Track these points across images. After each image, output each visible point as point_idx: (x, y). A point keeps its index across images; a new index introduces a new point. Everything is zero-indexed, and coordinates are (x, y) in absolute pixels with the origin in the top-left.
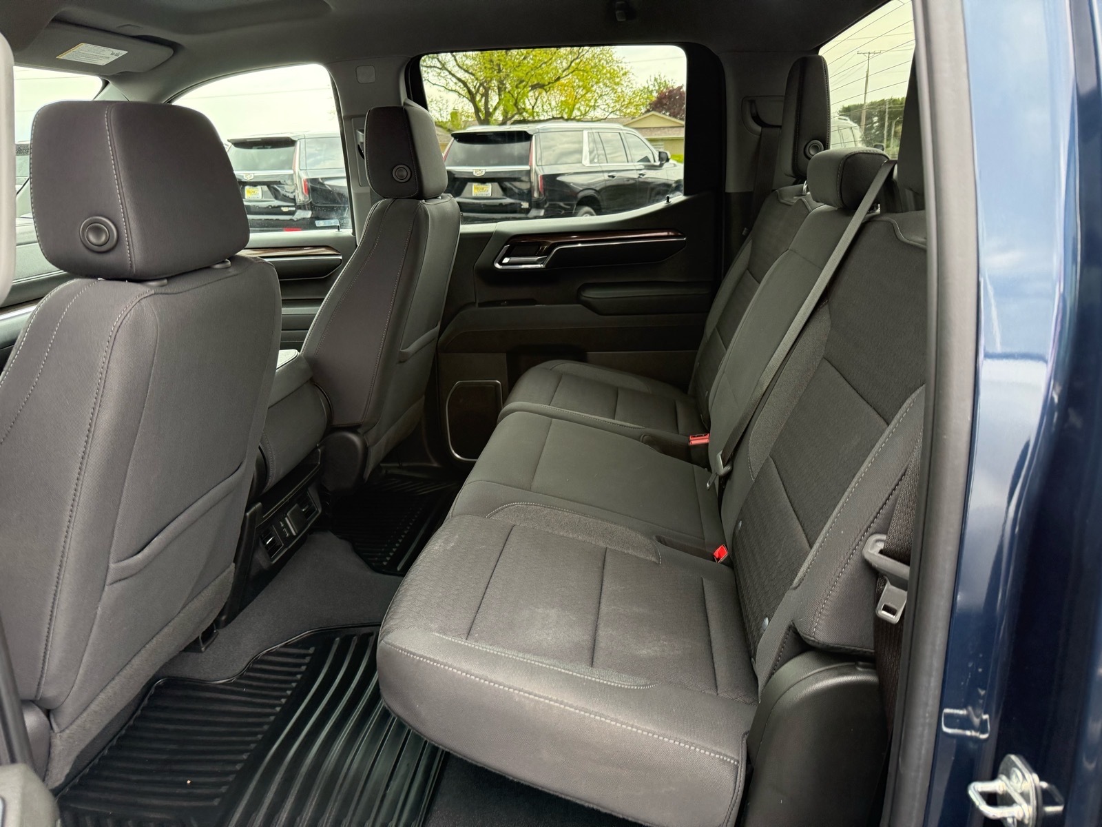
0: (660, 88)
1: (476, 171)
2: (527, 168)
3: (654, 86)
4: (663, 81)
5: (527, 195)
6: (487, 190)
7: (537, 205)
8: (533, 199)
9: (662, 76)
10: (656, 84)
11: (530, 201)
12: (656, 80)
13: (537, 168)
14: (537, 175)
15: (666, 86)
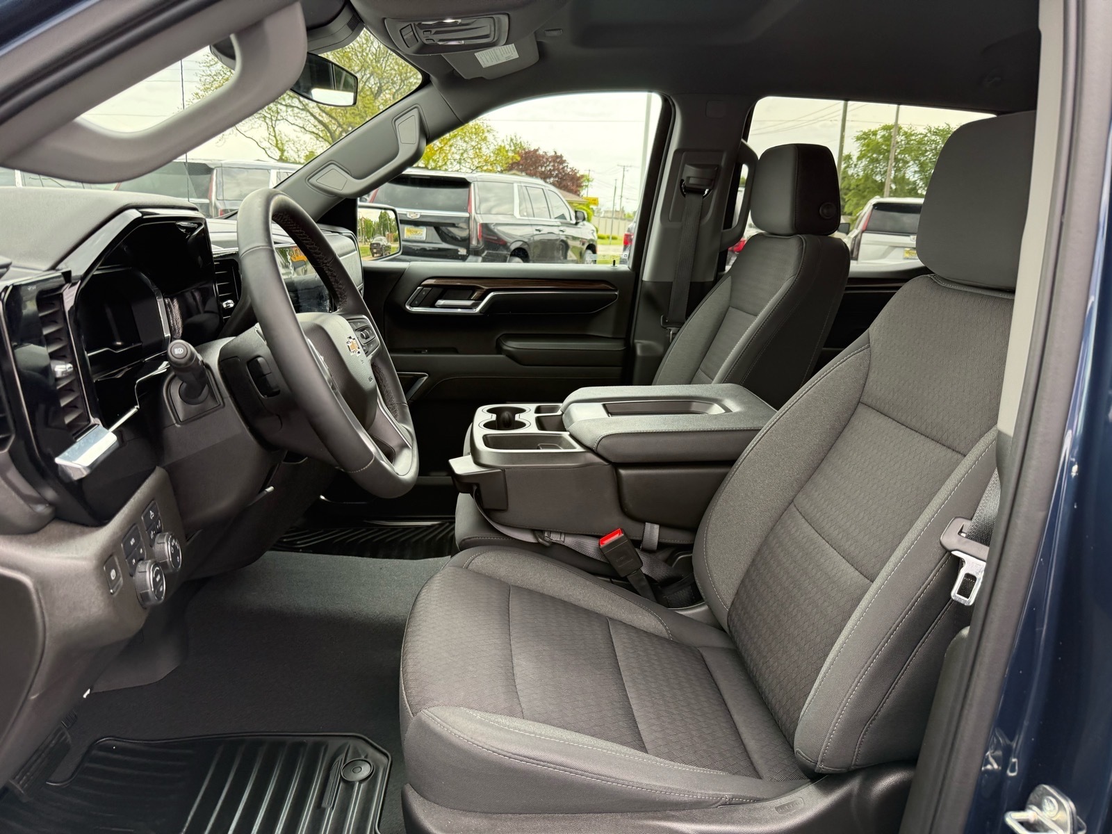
0: (515, 149)
1: (410, 213)
2: (467, 215)
3: (510, 146)
4: (518, 142)
5: (465, 242)
6: (422, 233)
7: (476, 253)
8: (471, 246)
9: (518, 137)
10: (512, 144)
11: (468, 248)
12: (512, 140)
13: (476, 216)
14: (476, 223)
15: (521, 147)
